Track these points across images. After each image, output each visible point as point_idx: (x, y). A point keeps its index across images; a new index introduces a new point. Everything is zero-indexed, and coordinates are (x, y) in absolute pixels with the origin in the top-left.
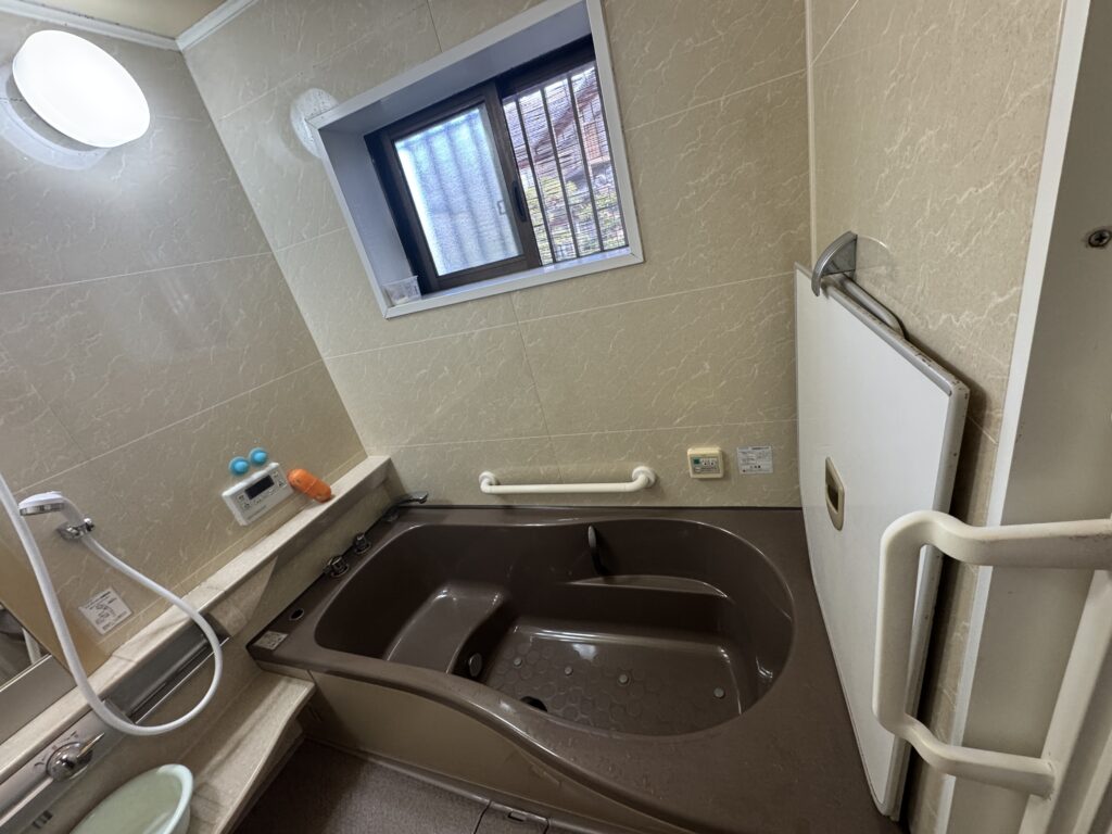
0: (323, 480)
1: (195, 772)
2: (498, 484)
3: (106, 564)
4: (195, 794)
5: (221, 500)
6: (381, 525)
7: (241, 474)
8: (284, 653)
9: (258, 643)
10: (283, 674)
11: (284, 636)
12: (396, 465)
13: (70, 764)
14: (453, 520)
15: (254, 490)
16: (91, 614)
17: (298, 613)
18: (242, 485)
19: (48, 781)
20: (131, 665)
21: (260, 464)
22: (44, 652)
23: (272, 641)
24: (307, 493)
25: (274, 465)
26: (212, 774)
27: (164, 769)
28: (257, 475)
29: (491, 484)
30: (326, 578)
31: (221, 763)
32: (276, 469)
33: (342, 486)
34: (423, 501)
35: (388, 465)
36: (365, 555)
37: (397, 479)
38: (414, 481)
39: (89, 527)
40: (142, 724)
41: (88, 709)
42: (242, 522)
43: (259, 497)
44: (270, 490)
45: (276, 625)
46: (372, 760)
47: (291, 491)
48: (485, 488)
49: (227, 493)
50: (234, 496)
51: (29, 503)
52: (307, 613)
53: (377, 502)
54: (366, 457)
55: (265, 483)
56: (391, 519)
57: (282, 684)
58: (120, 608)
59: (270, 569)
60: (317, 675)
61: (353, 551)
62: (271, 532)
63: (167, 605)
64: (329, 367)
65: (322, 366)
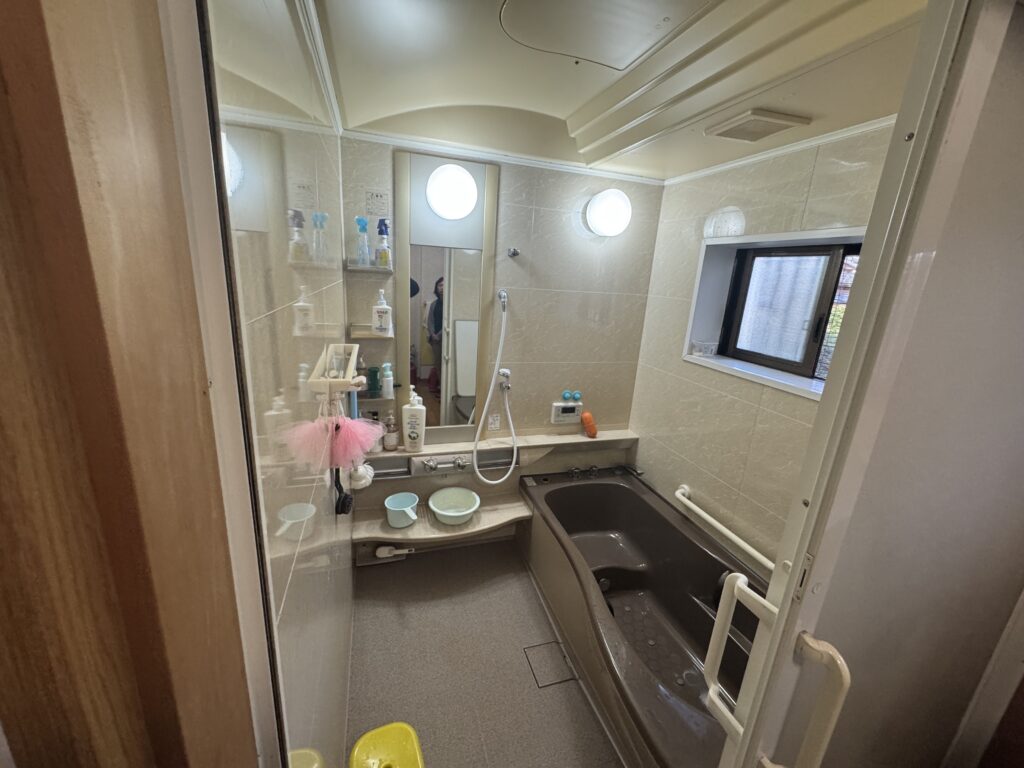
0: (597, 426)
1: (481, 505)
2: (689, 498)
3: (504, 404)
4: (475, 512)
5: (551, 406)
6: (609, 472)
7: (565, 399)
8: (531, 491)
9: (525, 479)
10: (525, 500)
11: (535, 484)
12: (640, 443)
13: (459, 465)
14: (648, 498)
15: (567, 410)
16: (490, 420)
17: (546, 480)
18: (562, 404)
19: (452, 465)
20: (489, 448)
21: (575, 400)
22: (473, 422)
23: (530, 482)
24: (586, 428)
25: (580, 404)
26: (484, 511)
27: (474, 493)
28: (571, 404)
29: (684, 495)
30: (568, 475)
31: (488, 511)
32: (579, 406)
33: (604, 436)
34: (640, 474)
35: (636, 441)
36: (590, 479)
37: (635, 452)
38: (644, 460)
39: (509, 388)
40: (480, 472)
41: (472, 452)
42: (552, 421)
43: (565, 415)
44: (571, 414)
45: (535, 477)
46: (530, 573)
47: (579, 421)
48: (678, 494)
49: (555, 404)
50: (557, 407)
51: (503, 370)
52: (551, 482)
53: (617, 458)
54: (627, 428)
55: (571, 410)
56: (618, 472)
57: (522, 503)
58: (498, 424)
59: (549, 450)
60: (536, 512)
61: (587, 473)
62: (560, 434)
63: (510, 435)
64: (639, 367)
65: (636, 365)
